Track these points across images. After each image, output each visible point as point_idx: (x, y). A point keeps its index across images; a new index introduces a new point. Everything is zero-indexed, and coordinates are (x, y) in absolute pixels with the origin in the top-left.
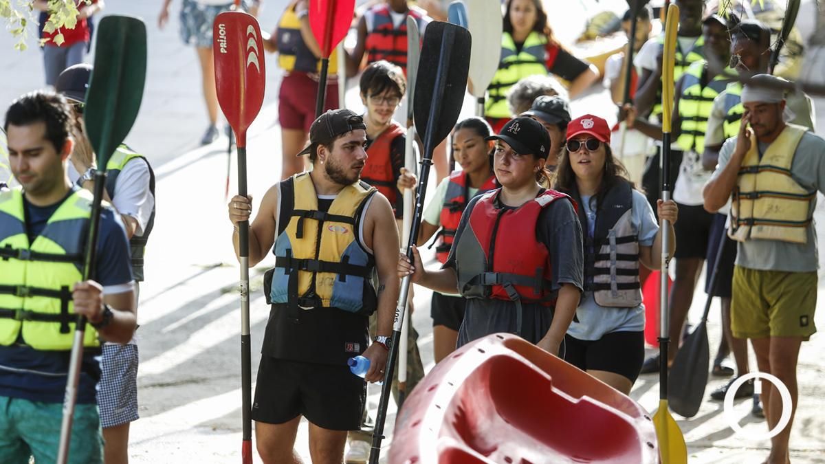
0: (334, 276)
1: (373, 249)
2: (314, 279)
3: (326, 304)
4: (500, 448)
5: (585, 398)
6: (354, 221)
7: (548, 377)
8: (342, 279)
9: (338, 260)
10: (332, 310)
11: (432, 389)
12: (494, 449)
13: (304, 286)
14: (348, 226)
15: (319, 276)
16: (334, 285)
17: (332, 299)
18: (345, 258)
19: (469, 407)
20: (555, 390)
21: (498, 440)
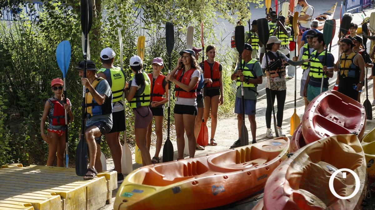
0: (348, 70)
1: (358, 65)
2: (344, 72)
3: (347, 76)
4: (329, 115)
5: (349, 103)
6: (352, 60)
7: (341, 99)
8: (350, 71)
9: (348, 67)
10: (348, 77)
11: (314, 102)
12: (328, 115)
13: (342, 73)
14: (350, 61)
15: (345, 71)
16: (348, 72)
17: (348, 75)
18: (350, 67)
19: (322, 106)
20: (343, 102)
21: (329, 113)
